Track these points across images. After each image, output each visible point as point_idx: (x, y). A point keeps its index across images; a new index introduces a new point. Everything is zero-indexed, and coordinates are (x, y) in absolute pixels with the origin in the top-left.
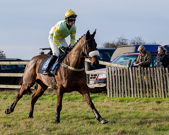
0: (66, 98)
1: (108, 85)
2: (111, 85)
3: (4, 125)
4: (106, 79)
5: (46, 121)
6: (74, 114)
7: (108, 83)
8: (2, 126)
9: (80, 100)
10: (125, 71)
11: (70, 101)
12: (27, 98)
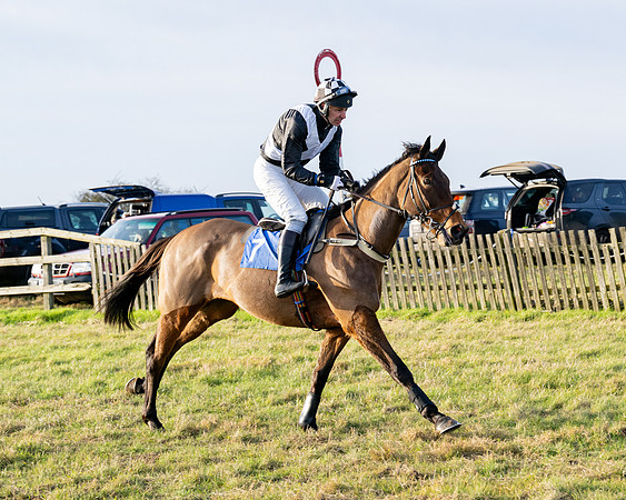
1: (94, 286)
2: (102, 286)
4: (89, 274)
7: (95, 281)
9: (32, 322)
10: (132, 254)
11: (11, 325)
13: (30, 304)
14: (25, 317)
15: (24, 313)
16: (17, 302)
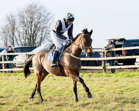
0: (126, 75)
3: (84, 96)
5: (114, 92)
6: (134, 87)
8: (82, 96)
9: (136, 77)
11: (129, 78)
12: (98, 75)
13: (135, 71)
14: (134, 75)
15: (134, 74)
16: (131, 70)
